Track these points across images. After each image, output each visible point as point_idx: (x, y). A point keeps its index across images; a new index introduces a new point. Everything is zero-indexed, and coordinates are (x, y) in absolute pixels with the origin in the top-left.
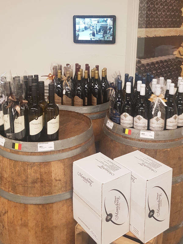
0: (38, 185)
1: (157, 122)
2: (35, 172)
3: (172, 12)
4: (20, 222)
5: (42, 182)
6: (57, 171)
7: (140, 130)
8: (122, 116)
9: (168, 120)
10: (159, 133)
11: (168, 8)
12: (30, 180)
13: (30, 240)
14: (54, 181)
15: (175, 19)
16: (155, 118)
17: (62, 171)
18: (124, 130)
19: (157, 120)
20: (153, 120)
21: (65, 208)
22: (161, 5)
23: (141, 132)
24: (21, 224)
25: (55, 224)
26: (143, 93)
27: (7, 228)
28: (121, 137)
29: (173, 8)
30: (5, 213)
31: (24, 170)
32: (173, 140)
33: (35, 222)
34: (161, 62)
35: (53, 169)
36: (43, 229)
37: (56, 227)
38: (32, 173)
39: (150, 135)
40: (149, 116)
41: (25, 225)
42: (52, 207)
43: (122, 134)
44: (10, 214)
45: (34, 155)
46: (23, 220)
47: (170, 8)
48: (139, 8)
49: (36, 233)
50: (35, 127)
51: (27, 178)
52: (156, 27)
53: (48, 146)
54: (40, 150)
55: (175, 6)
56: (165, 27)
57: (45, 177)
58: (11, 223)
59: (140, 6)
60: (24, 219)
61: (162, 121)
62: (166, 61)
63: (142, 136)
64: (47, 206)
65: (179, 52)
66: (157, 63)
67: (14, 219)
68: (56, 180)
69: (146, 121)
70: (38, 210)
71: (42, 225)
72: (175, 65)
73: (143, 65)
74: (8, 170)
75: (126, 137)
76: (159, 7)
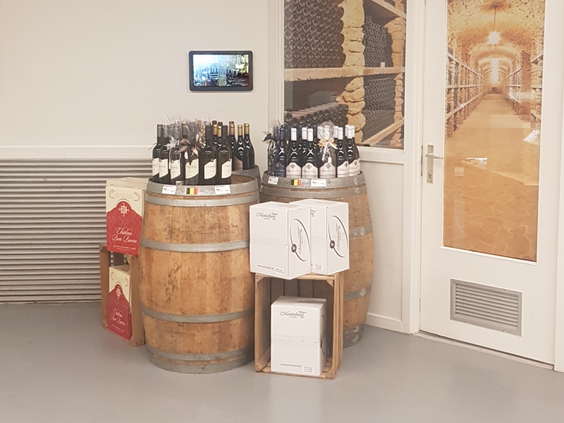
0: (216, 231)
1: (327, 169)
2: (213, 217)
3: (331, 48)
4: (197, 274)
5: (220, 227)
6: (234, 217)
7: (311, 179)
8: (289, 168)
9: (339, 168)
10: (332, 180)
11: (325, 42)
12: (207, 226)
13: (208, 295)
14: (231, 226)
15: (334, 57)
16: (326, 164)
17: (239, 217)
18: (293, 182)
19: (328, 167)
20: (324, 168)
21: (242, 257)
22: (316, 38)
23: (312, 181)
24: (198, 277)
25: (233, 276)
26: (311, 139)
27: (179, 286)
28: (290, 191)
29: (331, 43)
30: (178, 269)
31: (201, 215)
32: (346, 188)
33: (214, 272)
34: (321, 112)
35: (230, 214)
36: (221, 281)
37: (234, 278)
38: (210, 218)
39: (321, 183)
40: (319, 164)
41: (203, 277)
42: (230, 256)
43: (291, 187)
44: (185, 269)
45: (210, 199)
46: (200, 272)
47: (328, 42)
48: (285, 42)
49: (214, 285)
50: (210, 171)
51: (205, 223)
52: (311, 67)
53: (224, 189)
54: (217, 193)
55: (334, 40)
56: (324, 67)
57: (222, 221)
58: (185, 279)
59: (285, 38)
60: (201, 270)
61: (333, 168)
62: (327, 111)
63: (313, 185)
64: (225, 254)
65: (343, 97)
66: (315, 114)
67: (189, 274)
68: (233, 226)
69: (316, 169)
70: (217, 258)
71: (221, 276)
72: (340, 115)
73: (295, 119)
74: (182, 219)
75: (295, 190)
76: (313, 41)
